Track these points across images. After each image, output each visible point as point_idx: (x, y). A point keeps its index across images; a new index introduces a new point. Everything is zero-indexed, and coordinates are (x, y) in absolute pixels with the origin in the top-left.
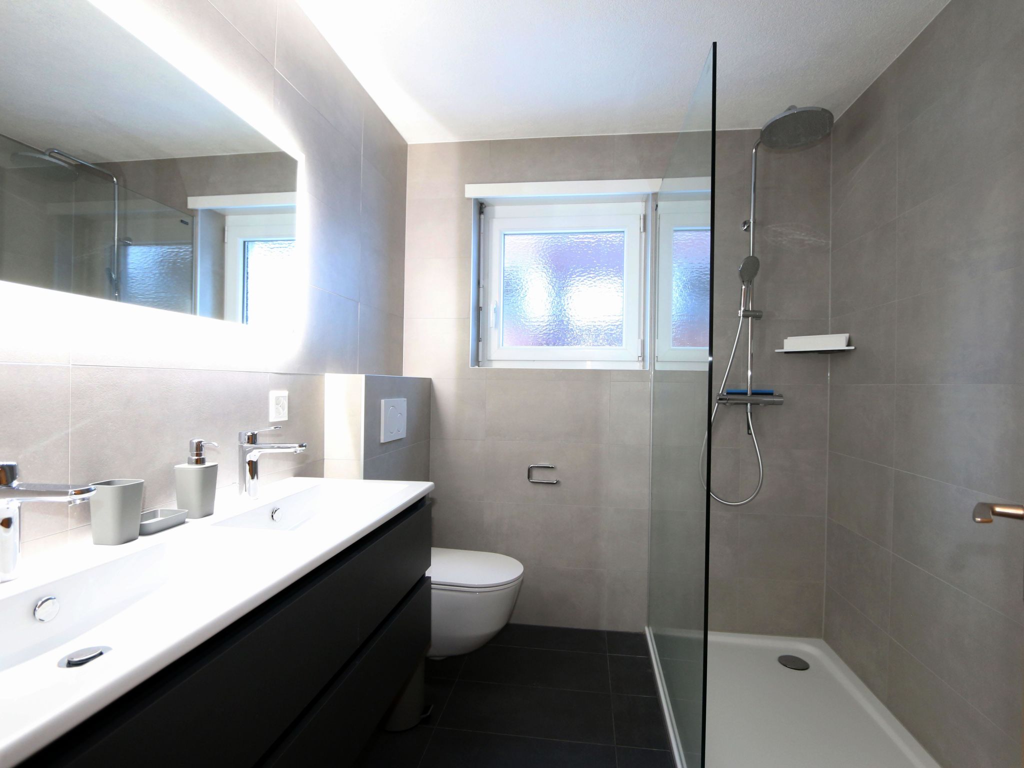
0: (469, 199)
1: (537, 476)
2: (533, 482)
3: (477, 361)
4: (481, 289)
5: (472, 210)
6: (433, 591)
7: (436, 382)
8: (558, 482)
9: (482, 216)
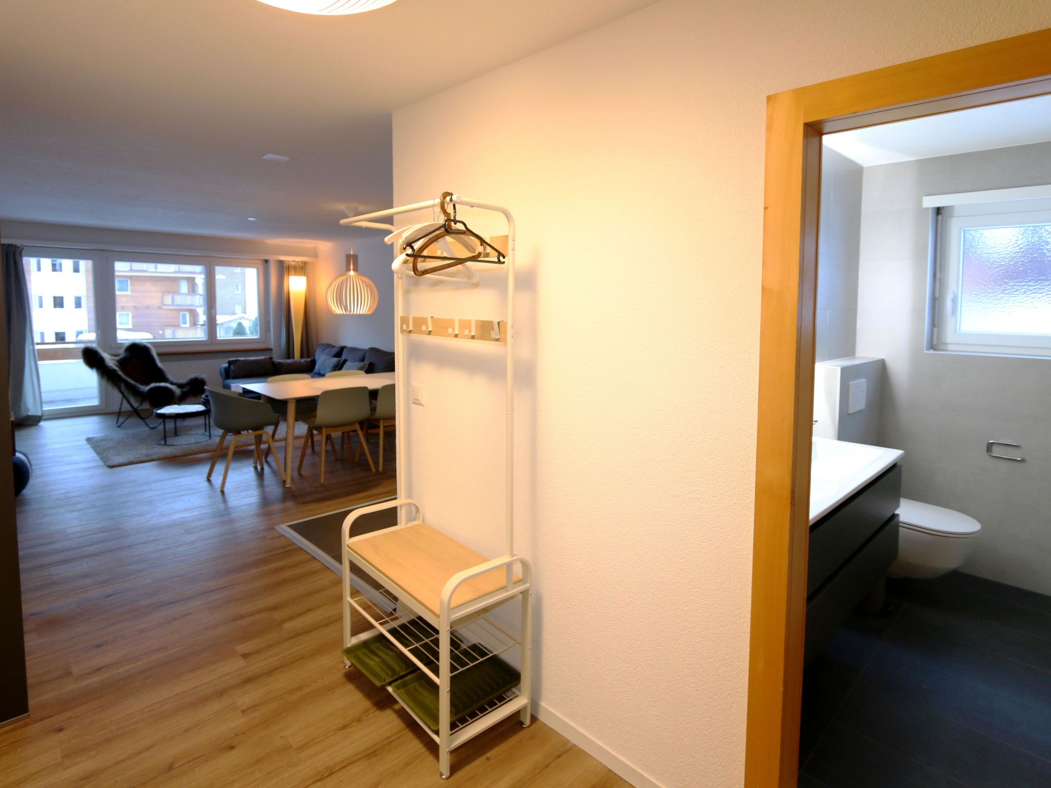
0: (928, 209)
1: (997, 451)
2: (994, 456)
3: (932, 346)
4: (938, 282)
5: (930, 217)
6: (900, 528)
7: (888, 362)
8: (1023, 461)
9: (940, 217)
